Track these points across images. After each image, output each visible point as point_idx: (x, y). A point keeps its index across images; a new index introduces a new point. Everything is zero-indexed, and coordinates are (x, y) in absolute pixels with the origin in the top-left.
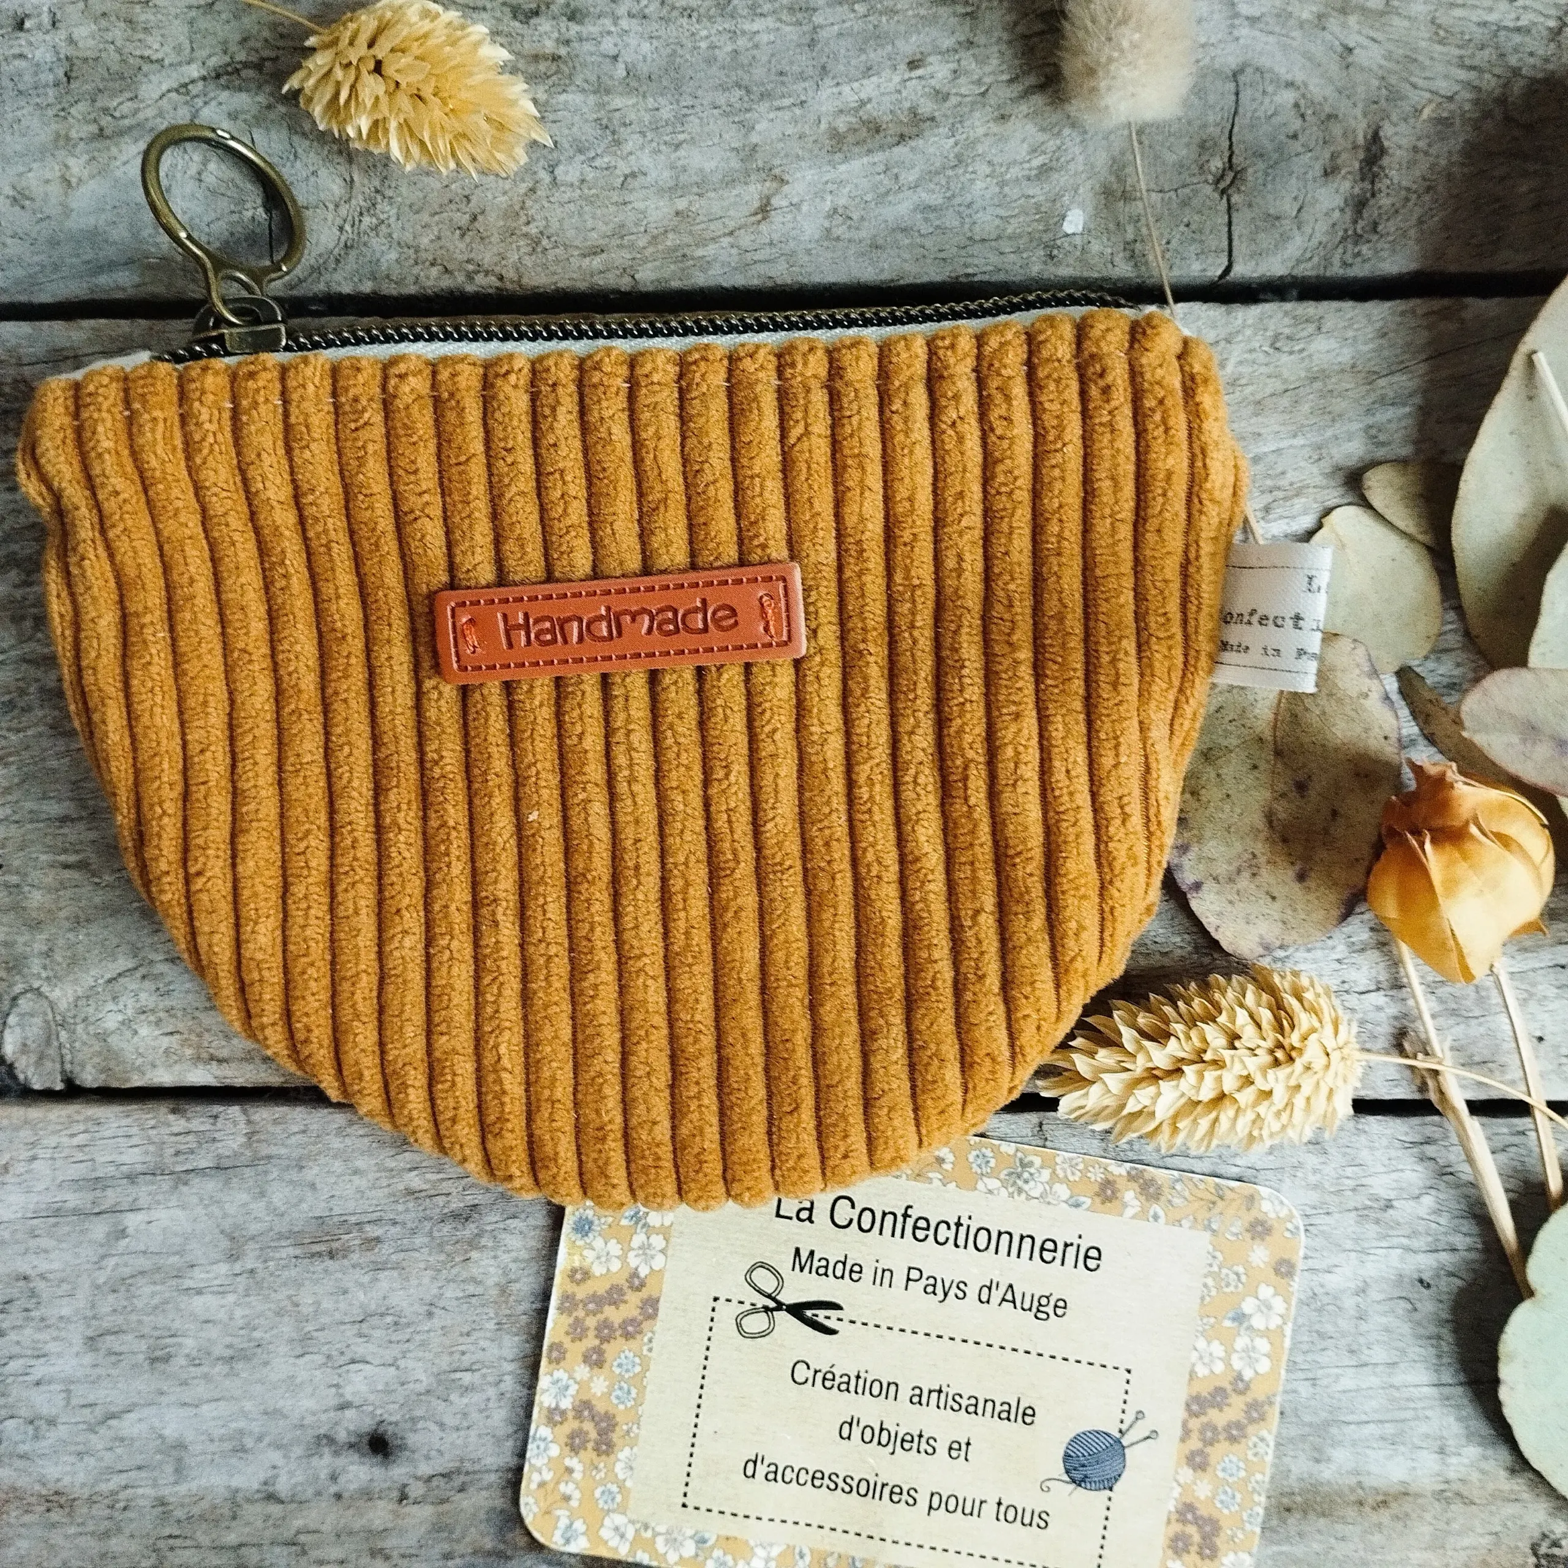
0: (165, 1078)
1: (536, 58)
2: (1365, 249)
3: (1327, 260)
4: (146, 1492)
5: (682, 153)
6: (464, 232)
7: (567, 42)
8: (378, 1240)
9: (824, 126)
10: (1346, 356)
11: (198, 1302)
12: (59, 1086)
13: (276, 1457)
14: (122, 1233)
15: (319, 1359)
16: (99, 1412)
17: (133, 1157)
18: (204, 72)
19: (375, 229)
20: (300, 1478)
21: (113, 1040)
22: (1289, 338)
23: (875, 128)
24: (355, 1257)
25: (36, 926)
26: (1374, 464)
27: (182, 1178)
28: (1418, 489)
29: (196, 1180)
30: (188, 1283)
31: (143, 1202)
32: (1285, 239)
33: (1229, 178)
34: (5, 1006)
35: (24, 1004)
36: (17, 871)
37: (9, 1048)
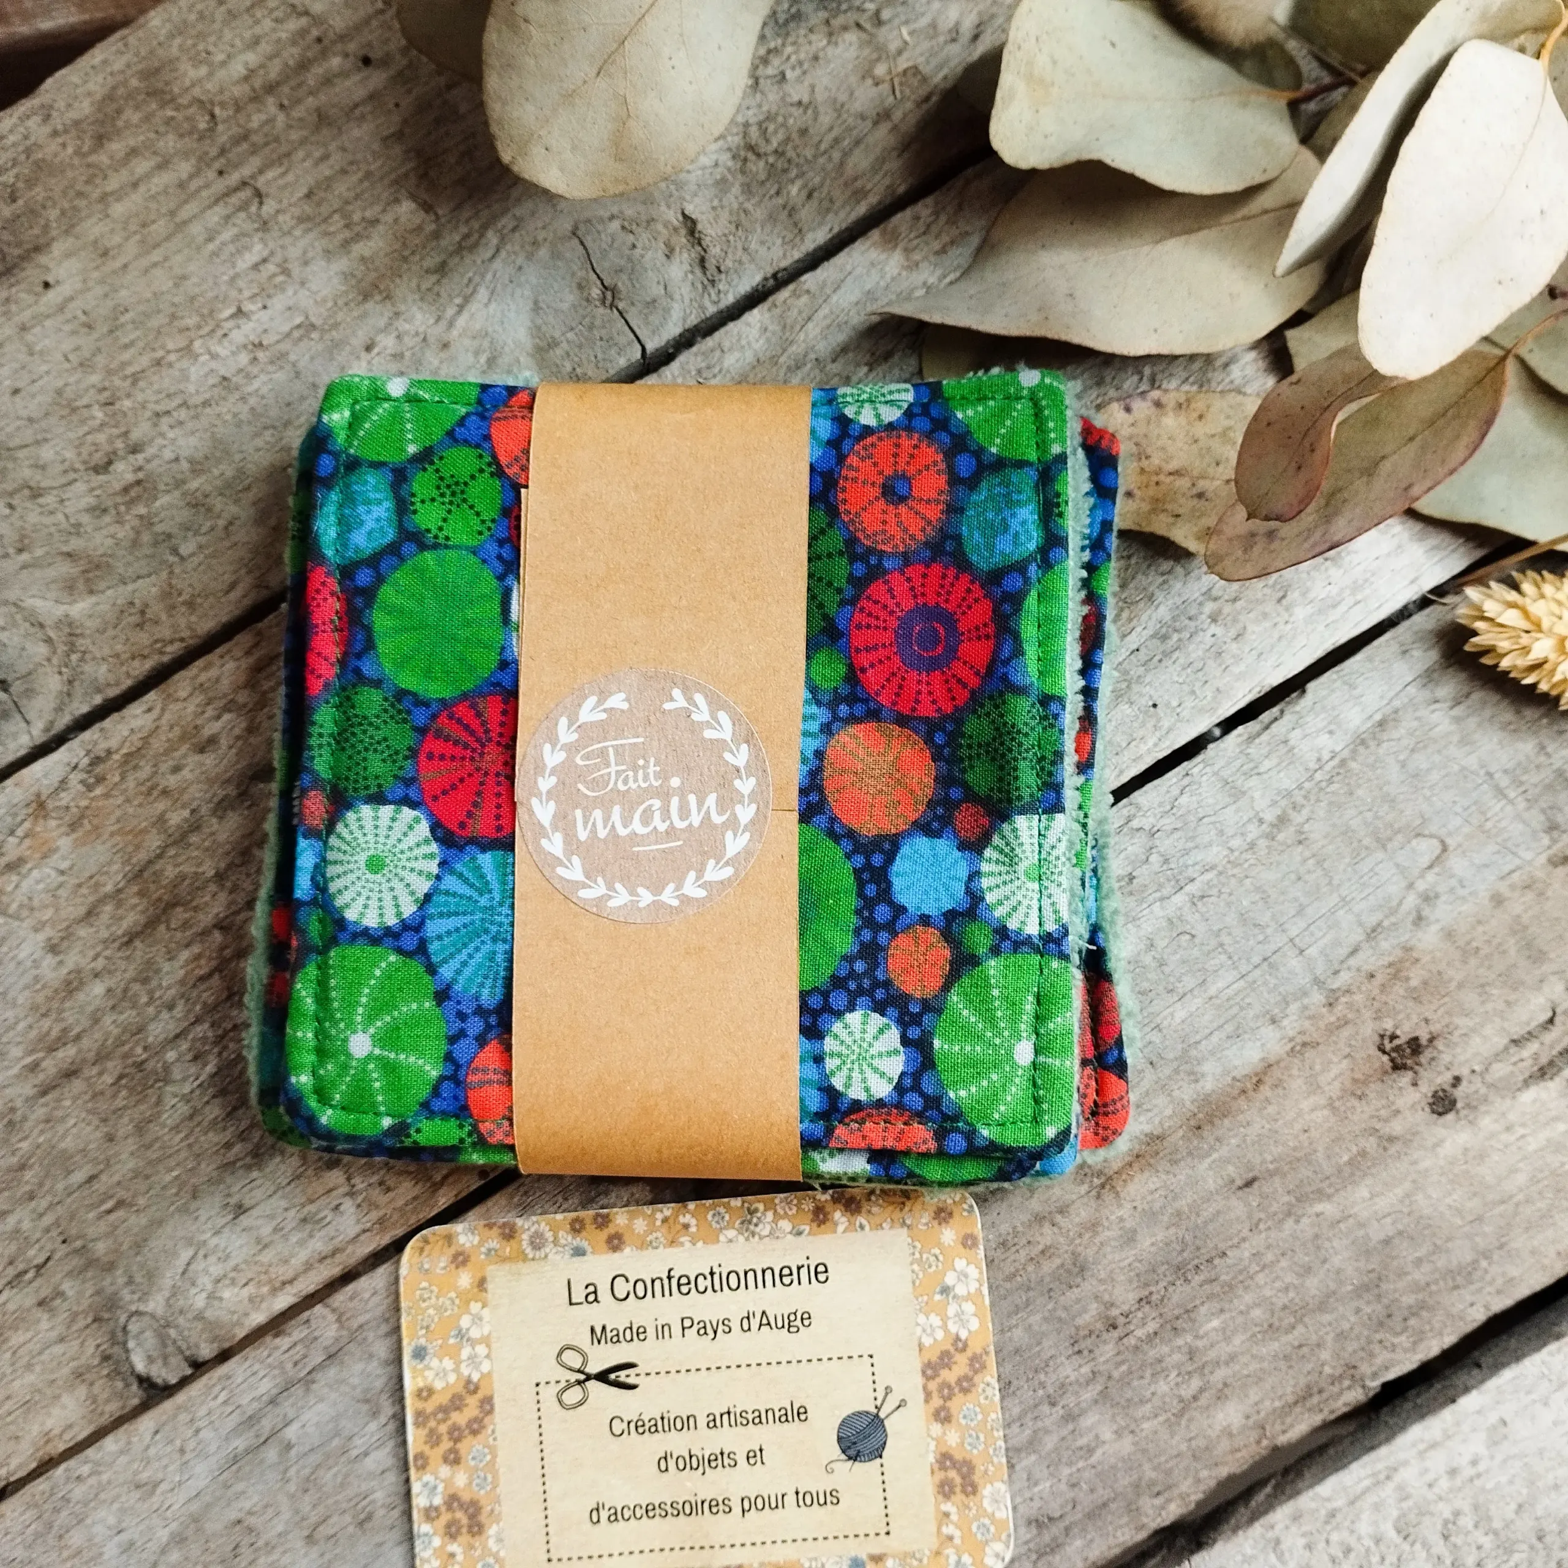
0: (259, 1318)
1: (126, 490)
2: (721, 286)
3: (702, 306)
6: (140, 626)
7: (140, 469)
12: (189, 1371)
14: (289, 1446)
17: (266, 1387)
19: (82, 660)
21: (208, 1314)
22: (708, 368)
25: (110, 1267)
27: (308, 1381)
29: (318, 1376)
30: (355, 1453)
31: (291, 1415)
32: (667, 311)
33: (610, 295)
34: (119, 1338)
35: (133, 1327)
36: (78, 1237)
37: (140, 1366)
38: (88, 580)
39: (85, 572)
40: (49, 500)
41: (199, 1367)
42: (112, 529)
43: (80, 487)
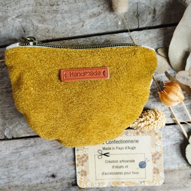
0: (24, 136)
1: (54, 11)
2: (155, 23)
3: (150, 24)
4: (27, 184)
5: (72, 20)
6: (48, 32)
7: (57, 8)
8: (51, 152)
9: (89, 15)
10: (154, 36)
11: (31, 162)
12: (12, 138)
13: (41, 179)
14: (21, 154)
15: (45, 167)
16: (20, 175)
17: (21, 145)
18: (15, 17)
19: (37, 33)
20: (44, 181)
21: (17, 132)
22: (147, 34)
23: (95, 14)
24: (48, 154)
25: (7, 120)
26: (158, 48)
27: (27, 147)
28: (164, 51)
30: (29, 159)
31: (23, 150)
32: (145, 22)
33: (138, 16)
34: (4, 129)
35: (7, 129)
36: (4, 113)
37: (5, 134)
38: (43, 22)
39: (43, 20)
40: (42, 7)
41: (13, 138)
42: (50, 16)
43: (47, 7)
